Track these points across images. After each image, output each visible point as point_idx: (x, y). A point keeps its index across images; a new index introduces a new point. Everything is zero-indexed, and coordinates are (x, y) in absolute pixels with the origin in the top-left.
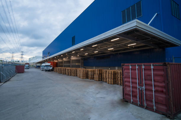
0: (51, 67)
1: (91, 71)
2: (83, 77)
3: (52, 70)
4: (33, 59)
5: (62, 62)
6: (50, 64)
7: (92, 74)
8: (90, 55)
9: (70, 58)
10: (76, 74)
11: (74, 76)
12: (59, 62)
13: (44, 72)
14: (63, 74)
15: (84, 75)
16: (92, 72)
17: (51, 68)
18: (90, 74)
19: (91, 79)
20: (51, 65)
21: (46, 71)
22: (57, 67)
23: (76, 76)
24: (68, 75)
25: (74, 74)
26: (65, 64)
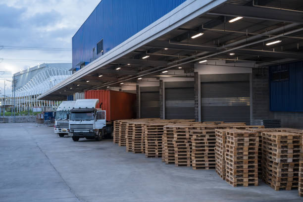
0: (99, 117)
1: (283, 141)
2: (239, 172)
3: (106, 135)
4: (30, 77)
5: (154, 93)
6: (96, 100)
7: (290, 160)
8: (295, 50)
9: (190, 68)
10: (212, 156)
11: (200, 167)
12: (144, 92)
13: (67, 146)
14: (151, 156)
15: (246, 166)
16: (290, 146)
17: (100, 124)
18: (278, 160)
19: (282, 188)
20: (100, 105)
21: (76, 138)
22: (134, 116)
23: (212, 167)
24: (171, 163)
25: (200, 156)
26: (172, 103)
